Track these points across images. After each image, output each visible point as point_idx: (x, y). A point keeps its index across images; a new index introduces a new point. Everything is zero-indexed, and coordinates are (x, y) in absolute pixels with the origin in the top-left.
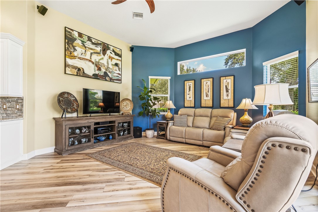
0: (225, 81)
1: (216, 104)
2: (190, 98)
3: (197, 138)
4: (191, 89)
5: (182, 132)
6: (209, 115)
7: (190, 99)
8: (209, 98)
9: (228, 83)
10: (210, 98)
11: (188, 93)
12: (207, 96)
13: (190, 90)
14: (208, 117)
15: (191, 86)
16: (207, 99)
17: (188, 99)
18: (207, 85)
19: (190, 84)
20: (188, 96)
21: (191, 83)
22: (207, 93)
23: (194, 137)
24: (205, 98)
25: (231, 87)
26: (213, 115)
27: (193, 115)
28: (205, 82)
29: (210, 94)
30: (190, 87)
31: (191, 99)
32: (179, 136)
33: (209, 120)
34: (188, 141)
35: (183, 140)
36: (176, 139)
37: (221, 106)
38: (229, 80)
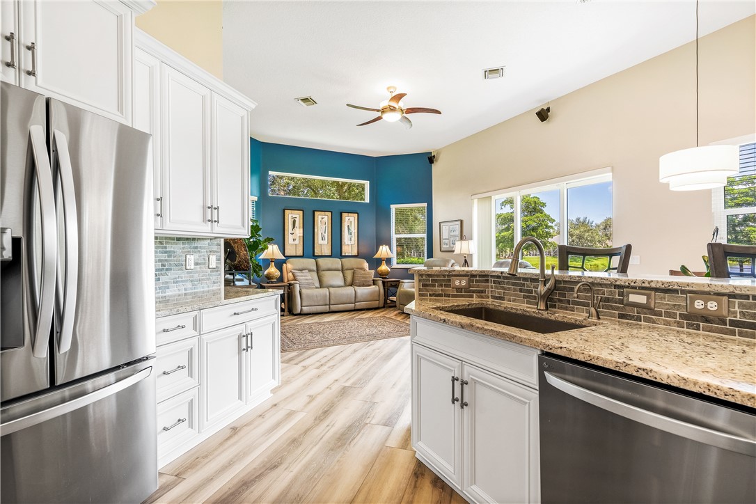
0: (347, 218)
1: (337, 252)
2: (294, 240)
3: (348, 302)
4: (297, 224)
5: (326, 296)
6: (340, 267)
7: (294, 243)
8: (326, 242)
9: (351, 222)
11: (291, 231)
12: (323, 238)
13: (294, 226)
14: (338, 270)
15: (297, 220)
16: (323, 244)
17: (291, 241)
18: (323, 221)
19: (294, 216)
20: (291, 237)
21: (298, 215)
22: (324, 234)
23: (344, 300)
24: (321, 242)
25: (354, 229)
26: (345, 268)
27: (315, 269)
28: (320, 217)
29: (327, 235)
30: (294, 222)
31: (297, 242)
32: (320, 303)
33: (341, 275)
34: (333, 308)
35: (326, 308)
36: (314, 309)
37: (343, 254)
38: (352, 219)
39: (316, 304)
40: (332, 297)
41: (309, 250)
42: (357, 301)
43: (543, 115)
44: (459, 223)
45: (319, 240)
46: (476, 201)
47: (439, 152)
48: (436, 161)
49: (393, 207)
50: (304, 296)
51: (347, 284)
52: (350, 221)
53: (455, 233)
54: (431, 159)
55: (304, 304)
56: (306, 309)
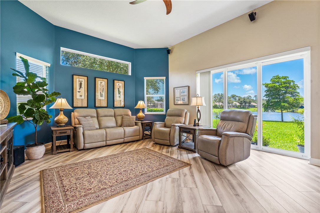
2: (81, 96)
4: (83, 86)
5: (103, 134)
7: (80, 98)
8: (103, 98)
9: (120, 86)
11: (78, 90)
12: (101, 96)
13: (81, 87)
15: (83, 83)
17: (78, 97)
19: (81, 80)
21: (84, 80)
22: (102, 93)
25: (122, 90)
28: (99, 82)
29: (104, 94)
31: (83, 97)
32: (99, 140)
33: (114, 119)
34: (109, 143)
35: (104, 143)
36: (94, 145)
37: (115, 106)
38: (121, 85)
39: (96, 141)
40: (108, 136)
41: (92, 103)
42: (125, 136)
43: (252, 17)
44: (187, 88)
45: (99, 97)
46: (199, 75)
47: (173, 47)
48: (171, 53)
49: (146, 79)
50: (86, 136)
51: (118, 125)
52: (119, 85)
53: (184, 94)
54: (168, 51)
55: (86, 142)
56: (88, 146)
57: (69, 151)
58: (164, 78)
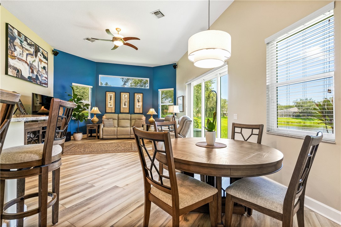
0: (137, 96)
1: (132, 110)
2: (111, 105)
3: (127, 134)
4: (112, 99)
5: (115, 131)
6: (130, 118)
9: (139, 98)
10: (127, 106)
11: (109, 101)
13: (111, 99)
14: (128, 119)
15: (112, 96)
16: (125, 107)
17: (109, 106)
18: (125, 97)
19: (111, 95)
20: (109, 104)
21: (113, 94)
22: (125, 103)
23: (125, 133)
24: (124, 106)
25: (141, 101)
26: (132, 119)
27: (117, 119)
28: (123, 95)
29: (127, 104)
30: (111, 97)
31: (112, 106)
32: (112, 134)
33: (129, 122)
34: (119, 137)
35: (116, 137)
36: (109, 137)
37: (135, 112)
38: (140, 96)
39: (110, 135)
40: (118, 132)
41: (118, 110)
42: (131, 134)
44: (182, 97)
45: (123, 106)
47: (178, 63)
48: (177, 67)
50: (104, 131)
51: (132, 126)
52: (139, 96)
53: (181, 103)
55: (103, 135)
56: (105, 137)
57: (95, 139)
58: (173, 89)
